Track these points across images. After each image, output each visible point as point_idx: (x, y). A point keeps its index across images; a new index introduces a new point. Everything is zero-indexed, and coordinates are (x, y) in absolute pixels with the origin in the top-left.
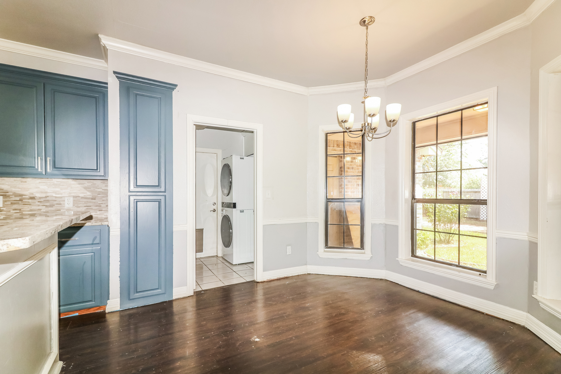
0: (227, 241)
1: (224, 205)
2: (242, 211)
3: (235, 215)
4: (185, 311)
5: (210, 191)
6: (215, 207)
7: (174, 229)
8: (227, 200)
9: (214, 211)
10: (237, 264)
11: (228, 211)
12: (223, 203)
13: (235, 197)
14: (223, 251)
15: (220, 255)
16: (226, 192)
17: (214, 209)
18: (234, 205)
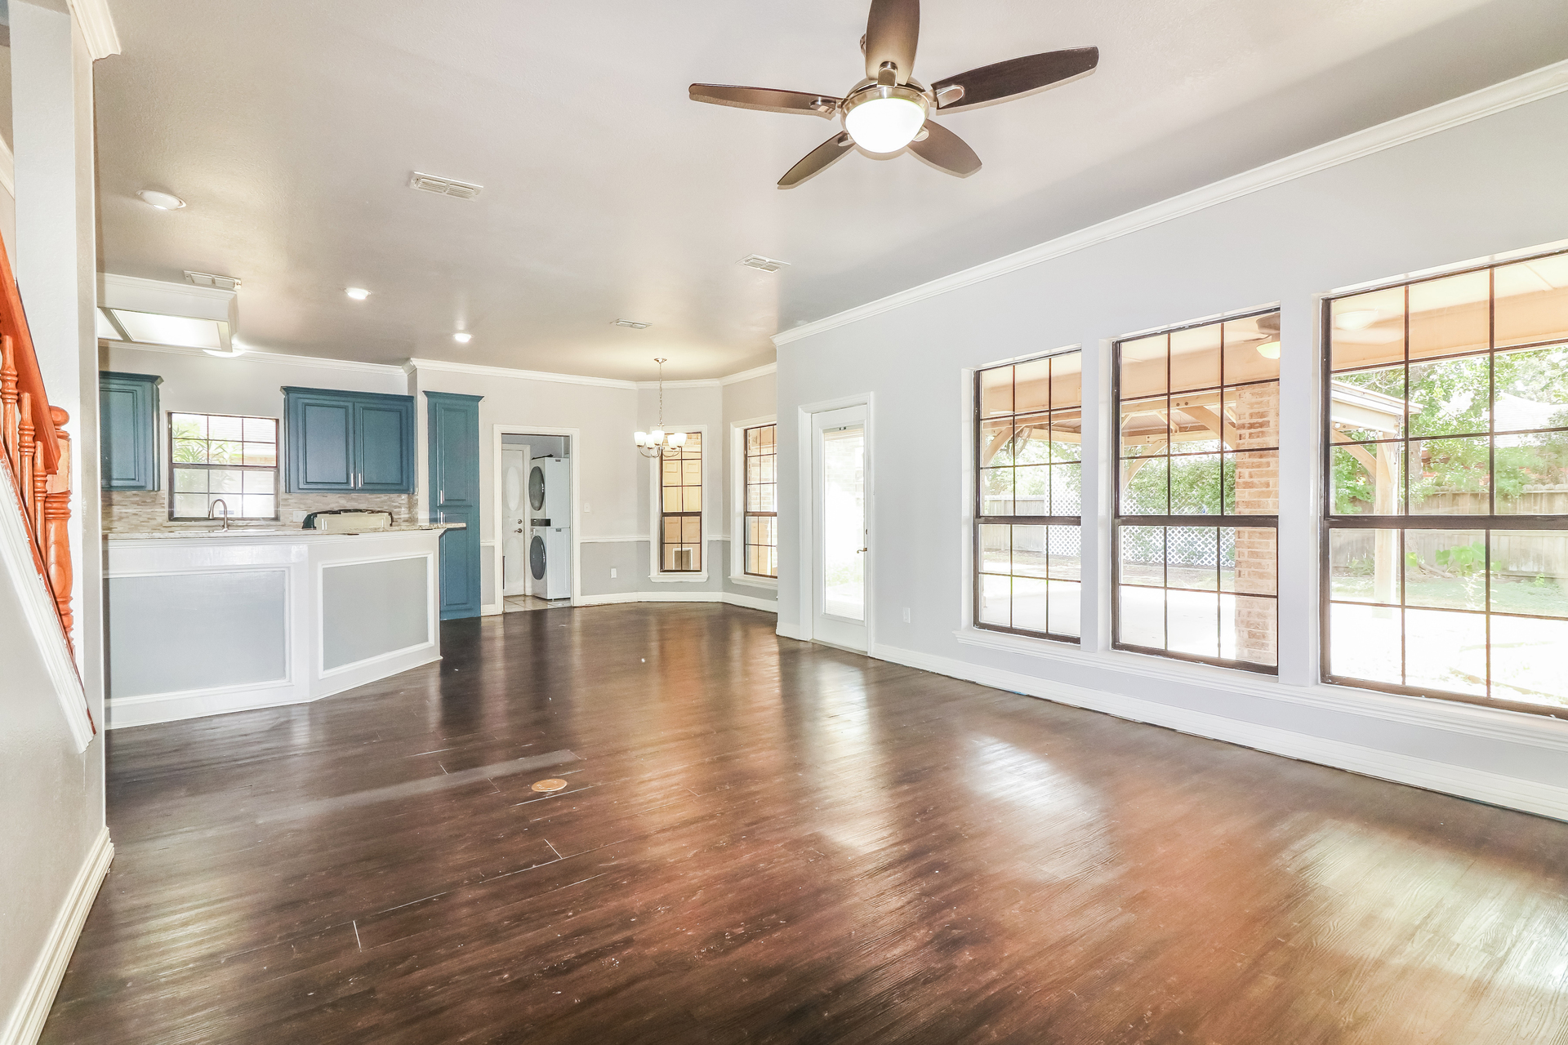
0: (539, 571)
1: (533, 523)
2: (559, 530)
3: (548, 535)
4: (492, 639)
5: (513, 504)
6: (520, 526)
7: (481, 544)
8: (539, 515)
9: (520, 531)
10: (553, 598)
11: (540, 531)
12: (532, 520)
13: (548, 511)
14: (533, 587)
15: (529, 592)
16: (537, 504)
17: (520, 529)
18: (547, 523)
